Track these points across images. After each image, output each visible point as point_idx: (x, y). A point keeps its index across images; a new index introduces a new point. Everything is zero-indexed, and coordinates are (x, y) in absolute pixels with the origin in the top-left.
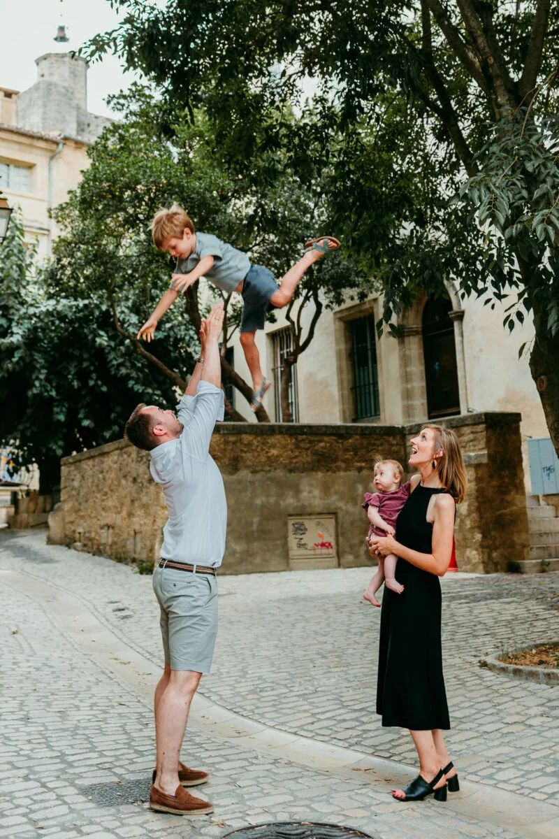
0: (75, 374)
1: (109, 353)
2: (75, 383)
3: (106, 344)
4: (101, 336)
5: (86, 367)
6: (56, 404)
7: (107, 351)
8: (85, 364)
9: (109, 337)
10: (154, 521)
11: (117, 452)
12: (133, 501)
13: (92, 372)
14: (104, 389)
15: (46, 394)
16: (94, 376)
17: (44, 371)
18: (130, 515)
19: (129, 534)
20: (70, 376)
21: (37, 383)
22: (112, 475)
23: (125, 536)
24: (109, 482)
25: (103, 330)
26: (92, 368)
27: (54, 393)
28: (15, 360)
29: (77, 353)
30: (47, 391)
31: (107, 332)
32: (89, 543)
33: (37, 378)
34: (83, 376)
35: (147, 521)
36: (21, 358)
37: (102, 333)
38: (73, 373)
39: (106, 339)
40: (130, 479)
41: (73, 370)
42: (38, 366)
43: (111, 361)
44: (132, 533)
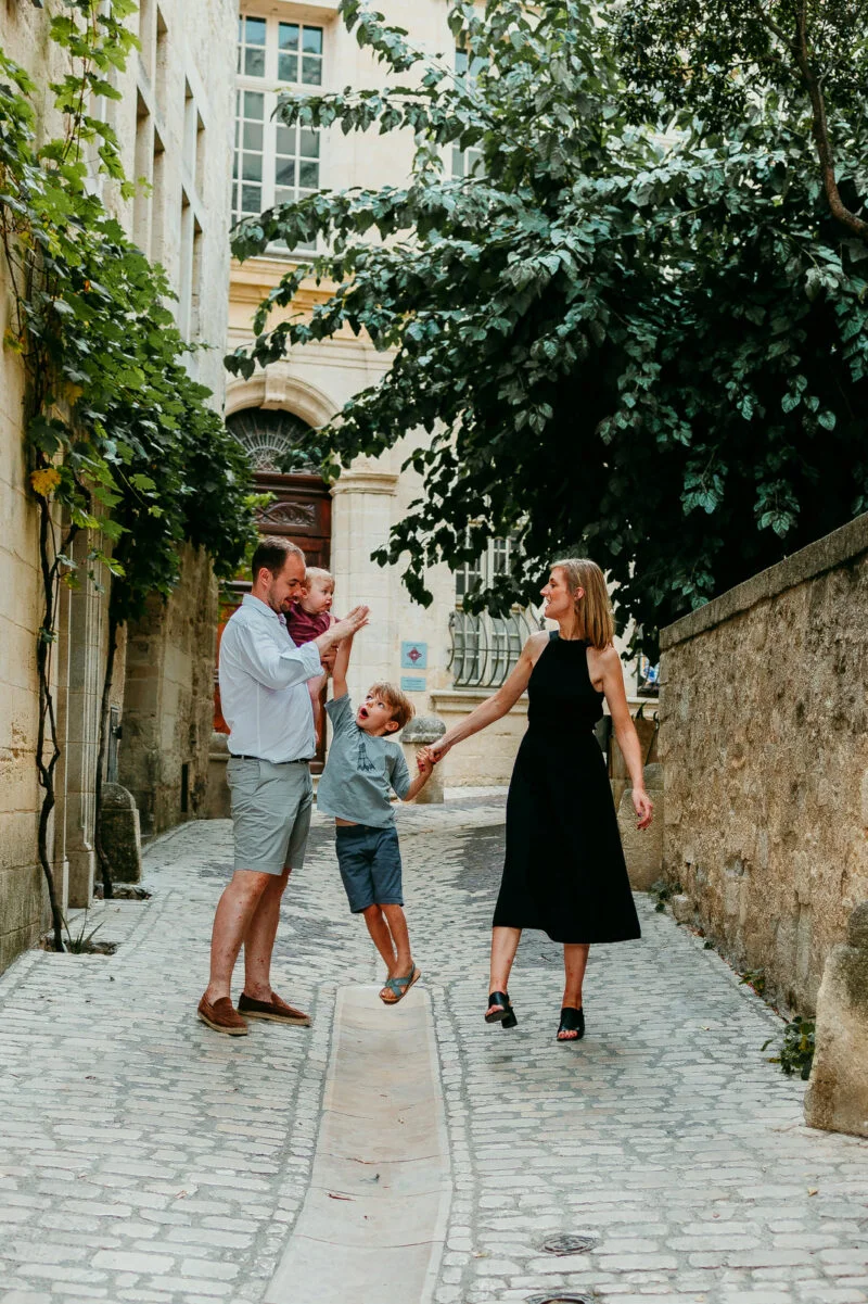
0: (747, 378)
1: (849, 315)
2: (746, 408)
3: (834, 284)
4: (823, 262)
5: (778, 359)
6: (691, 465)
7: (841, 309)
8: (776, 350)
9: (846, 265)
10: (844, 874)
11: (764, 610)
12: (794, 787)
13: (794, 373)
14: (828, 421)
15: (663, 438)
16: (801, 383)
17: (653, 368)
18: (789, 837)
19: (783, 906)
20: (731, 385)
21: (630, 400)
22: (751, 690)
23: (775, 908)
24: (746, 711)
25: (832, 245)
26: (795, 361)
27: (684, 436)
28: (562, 330)
29: (755, 316)
30: (667, 430)
31: (843, 253)
32: (705, 904)
33: (630, 387)
34: (768, 384)
35: (825, 868)
36: (583, 326)
37: (826, 253)
38: (740, 375)
39: (837, 269)
40: (791, 710)
41: (741, 368)
42: (636, 352)
43: (856, 338)
44: (791, 901)
